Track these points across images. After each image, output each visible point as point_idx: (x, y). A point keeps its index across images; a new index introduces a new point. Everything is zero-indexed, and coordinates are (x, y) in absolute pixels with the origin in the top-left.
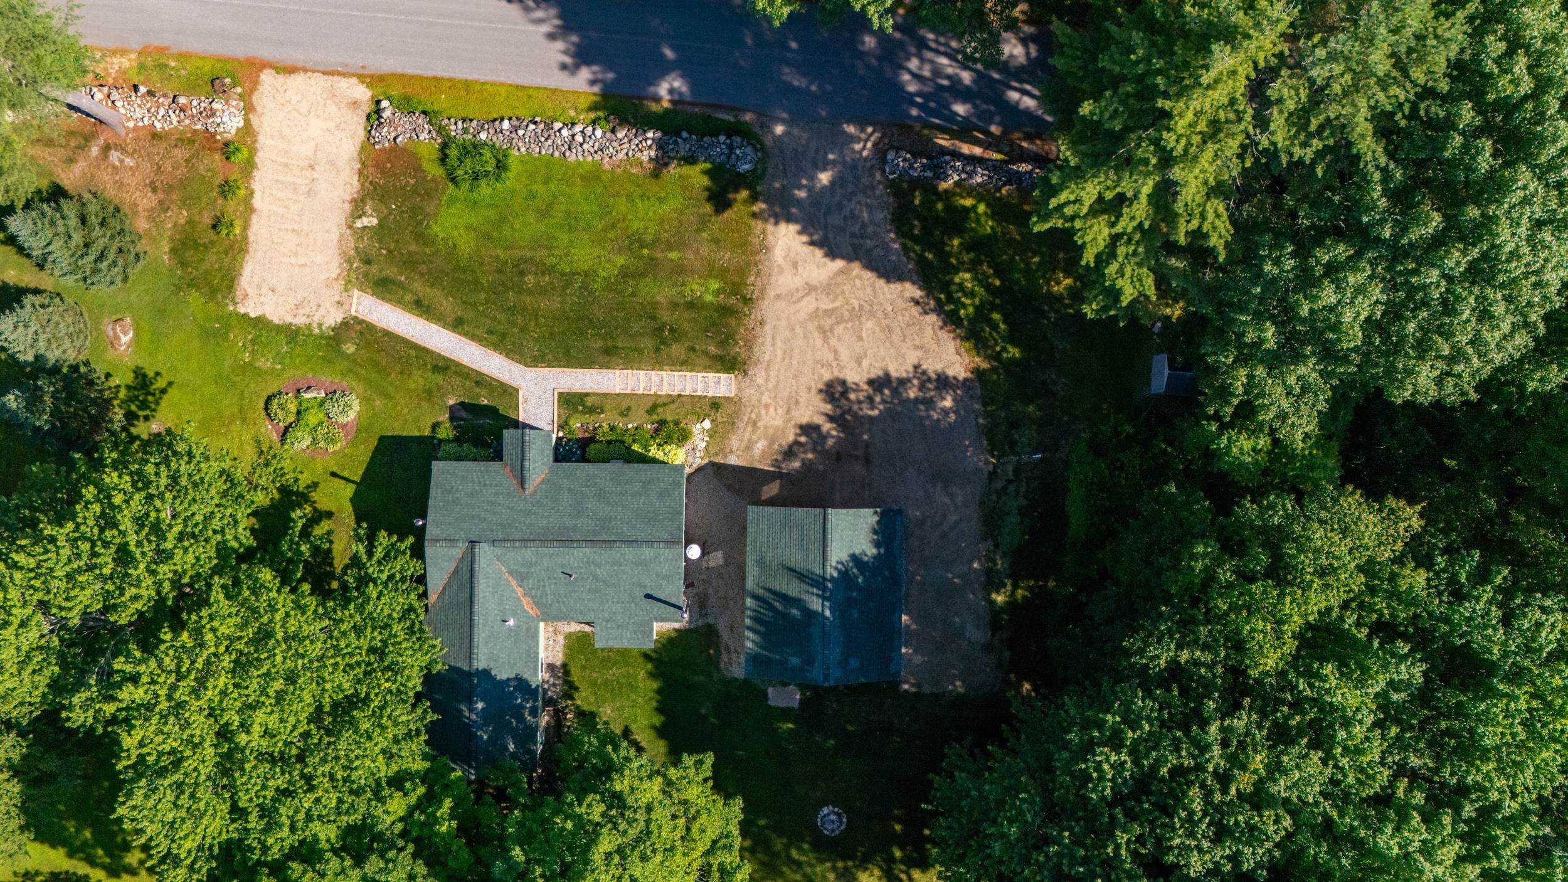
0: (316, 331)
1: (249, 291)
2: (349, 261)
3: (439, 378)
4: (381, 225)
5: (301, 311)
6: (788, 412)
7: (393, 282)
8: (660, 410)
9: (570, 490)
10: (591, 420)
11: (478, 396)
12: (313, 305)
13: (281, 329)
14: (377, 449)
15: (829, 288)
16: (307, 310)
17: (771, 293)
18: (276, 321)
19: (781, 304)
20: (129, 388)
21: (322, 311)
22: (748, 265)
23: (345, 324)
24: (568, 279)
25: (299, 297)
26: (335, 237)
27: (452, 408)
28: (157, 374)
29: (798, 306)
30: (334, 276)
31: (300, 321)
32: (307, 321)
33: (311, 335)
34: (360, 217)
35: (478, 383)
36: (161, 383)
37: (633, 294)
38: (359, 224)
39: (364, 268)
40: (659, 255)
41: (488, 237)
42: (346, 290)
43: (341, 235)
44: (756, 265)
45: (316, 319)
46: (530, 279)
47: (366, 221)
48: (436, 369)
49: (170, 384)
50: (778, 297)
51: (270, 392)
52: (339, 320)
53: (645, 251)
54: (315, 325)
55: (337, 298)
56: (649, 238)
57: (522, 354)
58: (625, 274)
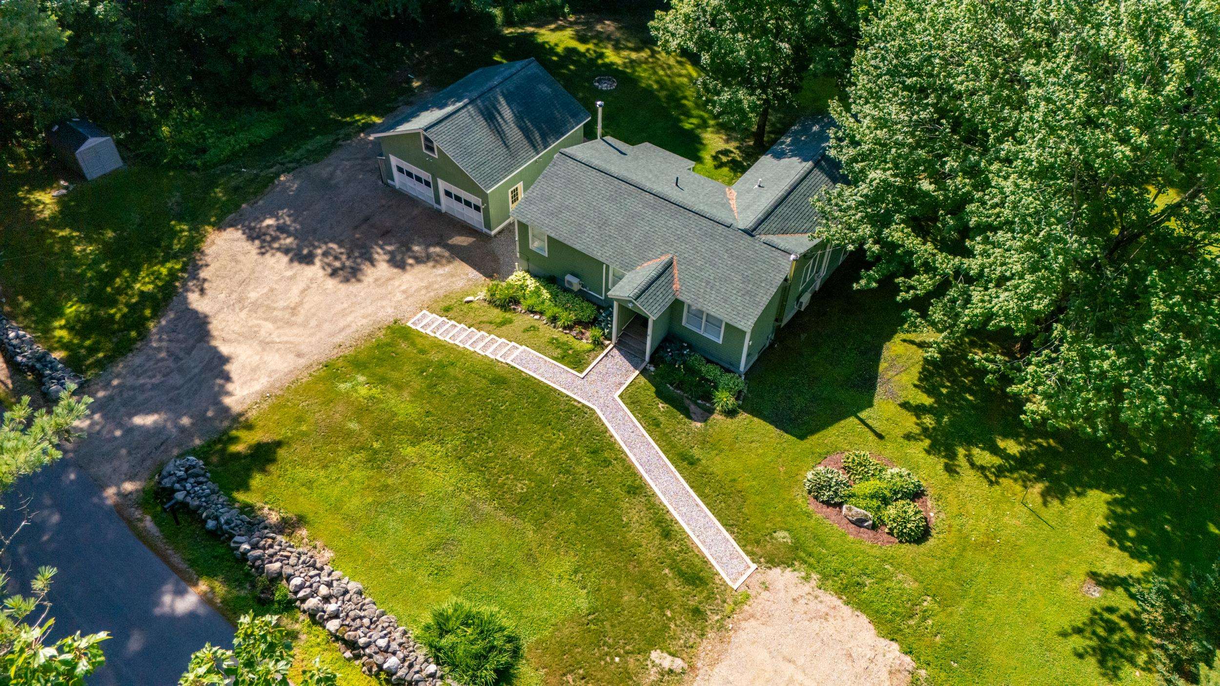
0: (815, 576)
1: (884, 676)
2: (721, 627)
3: (696, 452)
4: (652, 644)
5: (823, 609)
6: (390, 279)
7: (681, 574)
8: (498, 320)
9: (629, 240)
10: (568, 338)
11: (664, 414)
12: (801, 606)
13: (862, 606)
14: (813, 432)
15: (250, 335)
16: (813, 605)
17: (302, 361)
18: (864, 619)
19: (304, 348)
20: (1132, 661)
21: (794, 593)
22: (296, 391)
23: (772, 562)
24: (482, 466)
25: (816, 625)
26: (721, 670)
27: (705, 420)
28: (1080, 656)
29: (292, 339)
30: (753, 622)
31: (830, 599)
32: (820, 593)
33: (825, 577)
34: (671, 671)
35: (658, 425)
36: (1078, 642)
37: (428, 413)
38: (678, 664)
39: (706, 608)
40: (367, 433)
41: (530, 557)
42: (748, 597)
43: (712, 665)
44: (288, 388)
45: (807, 588)
46: (520, 488)
47: (667, 662)
48: (693, 462)
49: (1064, 634)
50: (299, 355)
51: (913, 547)
52: (778, 570)
53: (376, 445)
54: (813, 583)
55: (765, 595)
56: (362, 456)
57: (590, 425)
58: (418, 436)
